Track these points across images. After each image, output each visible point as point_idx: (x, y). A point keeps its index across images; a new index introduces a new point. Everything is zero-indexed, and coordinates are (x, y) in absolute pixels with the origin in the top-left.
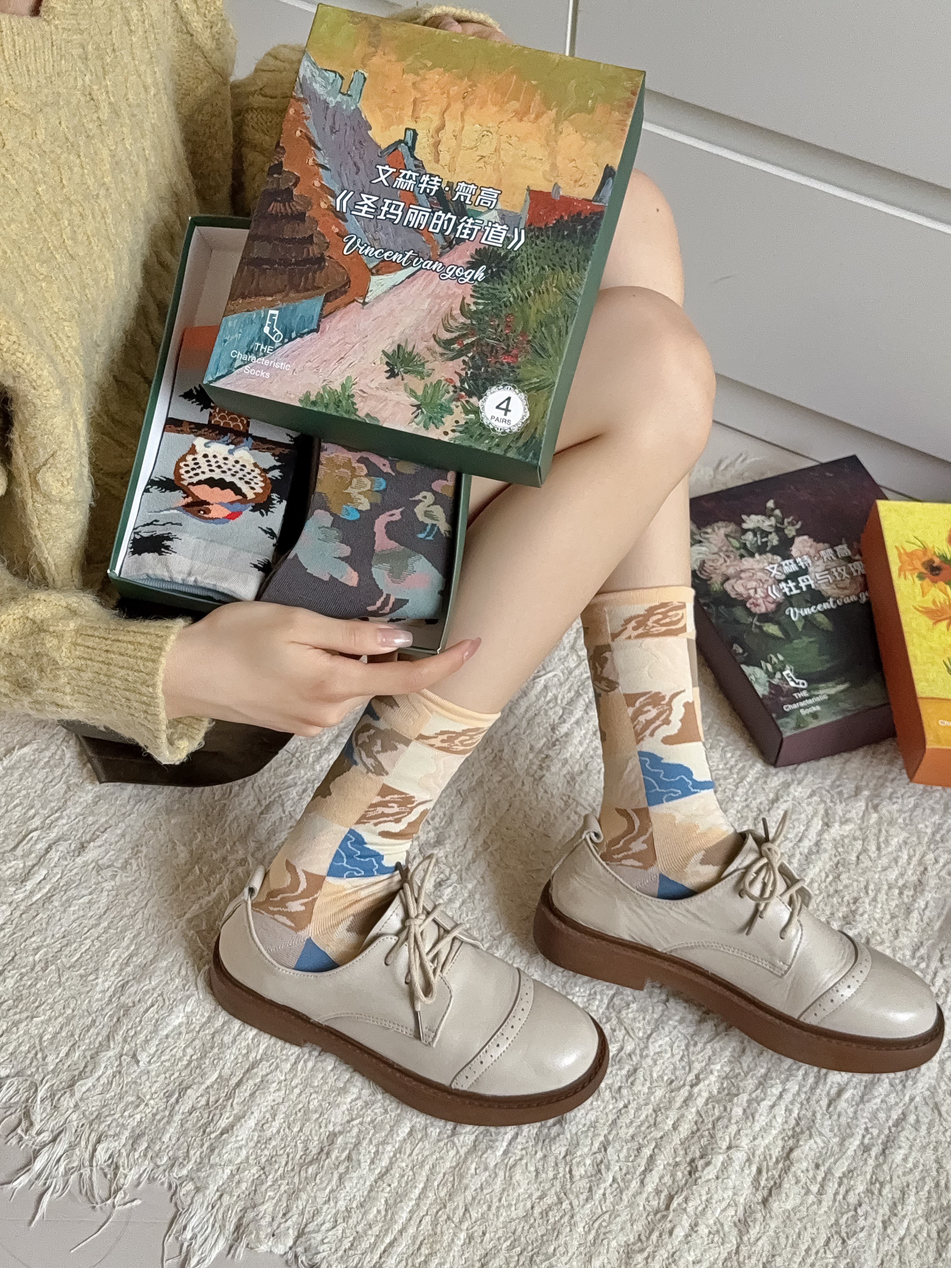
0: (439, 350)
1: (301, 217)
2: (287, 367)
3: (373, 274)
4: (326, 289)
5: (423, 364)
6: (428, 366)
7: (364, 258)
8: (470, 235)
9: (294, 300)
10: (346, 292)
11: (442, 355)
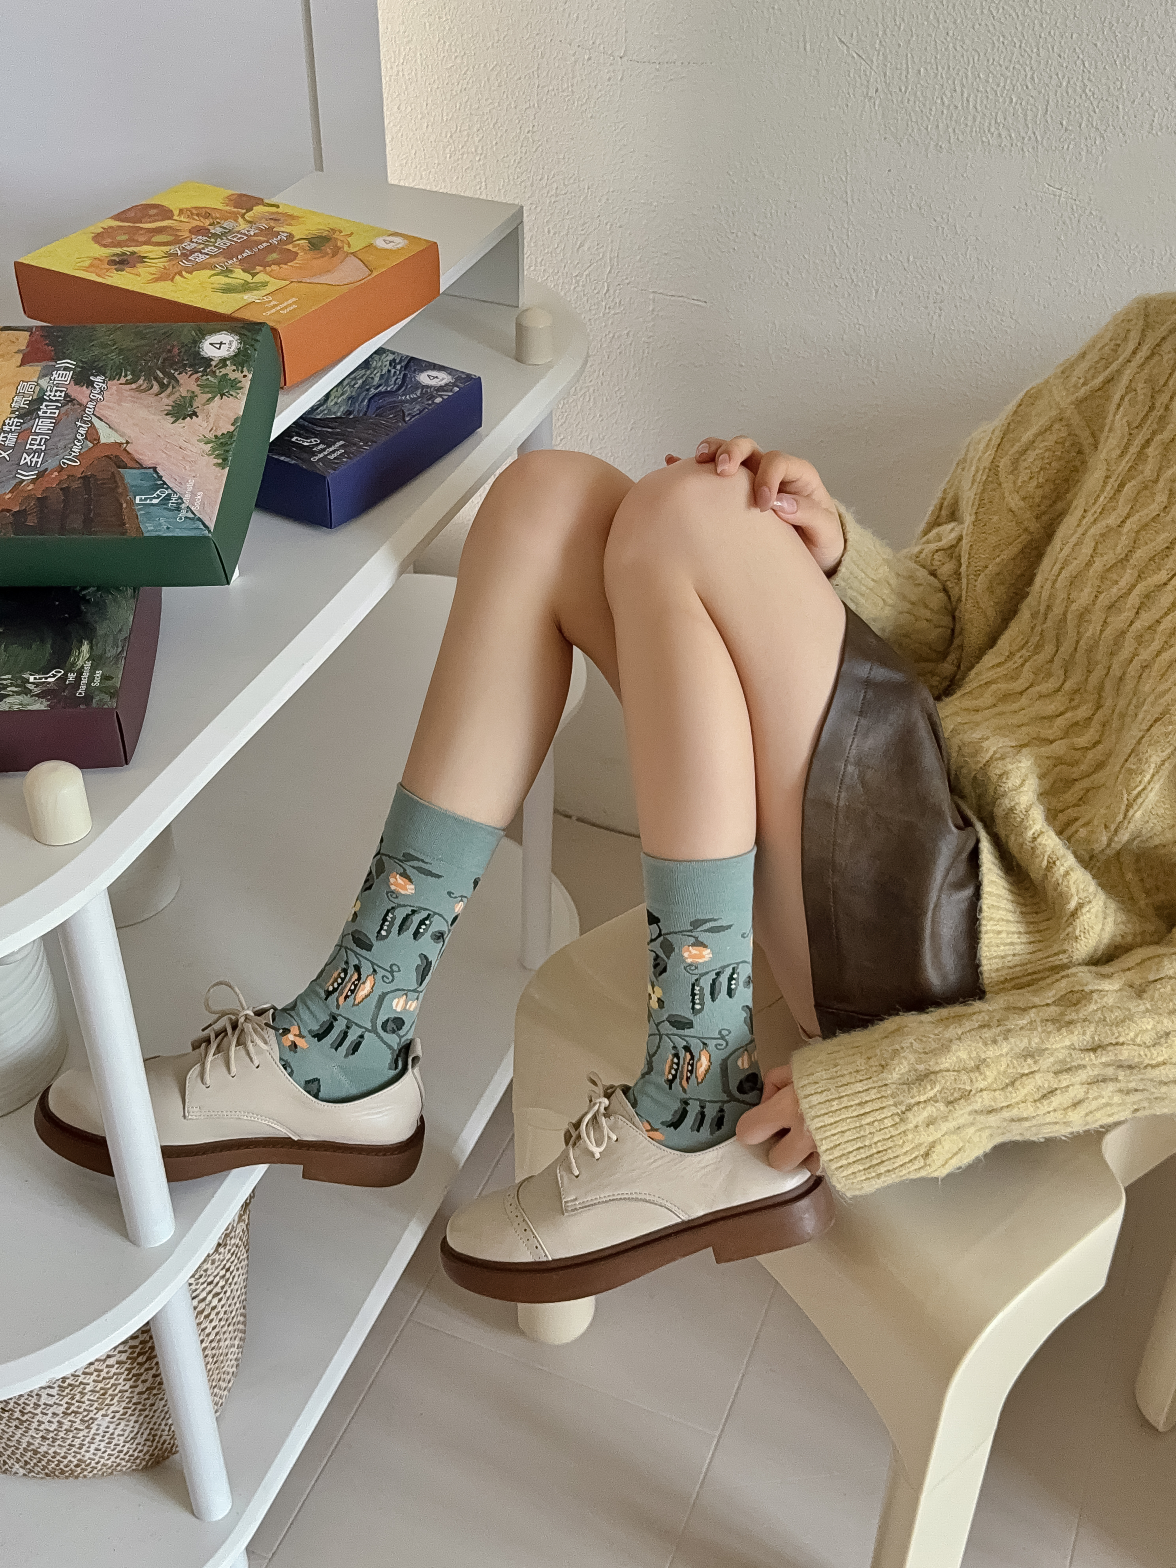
0: (169, 390)
1: (42, 501)
2: (191, 482)
3: (99, 442)
4: (114, 469)
5: (184, 398)
6: (184, 394)
7: (83, 450)
8: (61, 391)
9: (125, 488)
10: (116, 456)
11: (173, 387)
